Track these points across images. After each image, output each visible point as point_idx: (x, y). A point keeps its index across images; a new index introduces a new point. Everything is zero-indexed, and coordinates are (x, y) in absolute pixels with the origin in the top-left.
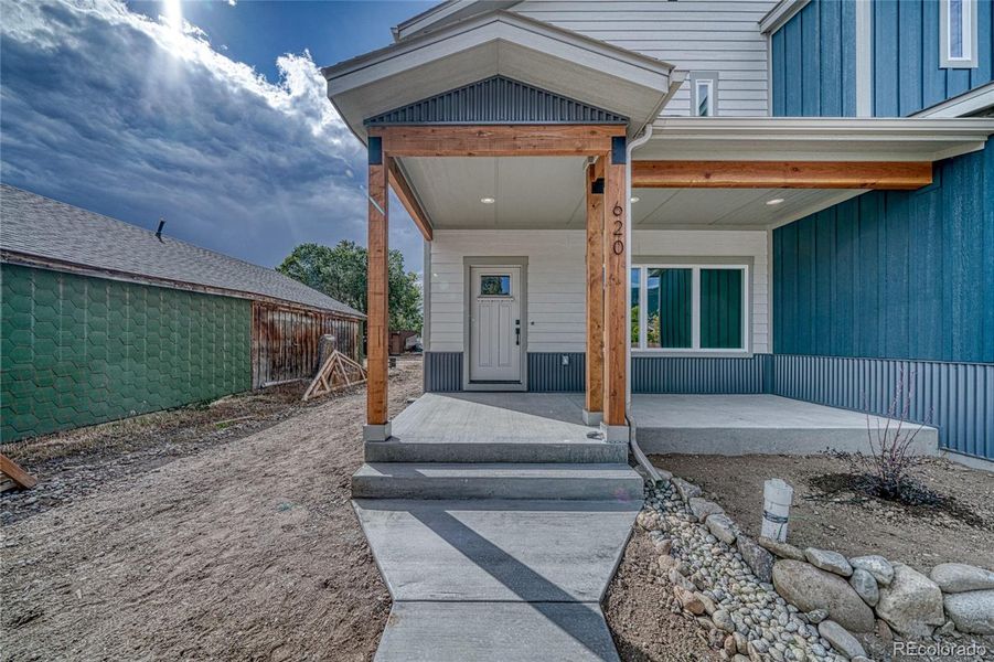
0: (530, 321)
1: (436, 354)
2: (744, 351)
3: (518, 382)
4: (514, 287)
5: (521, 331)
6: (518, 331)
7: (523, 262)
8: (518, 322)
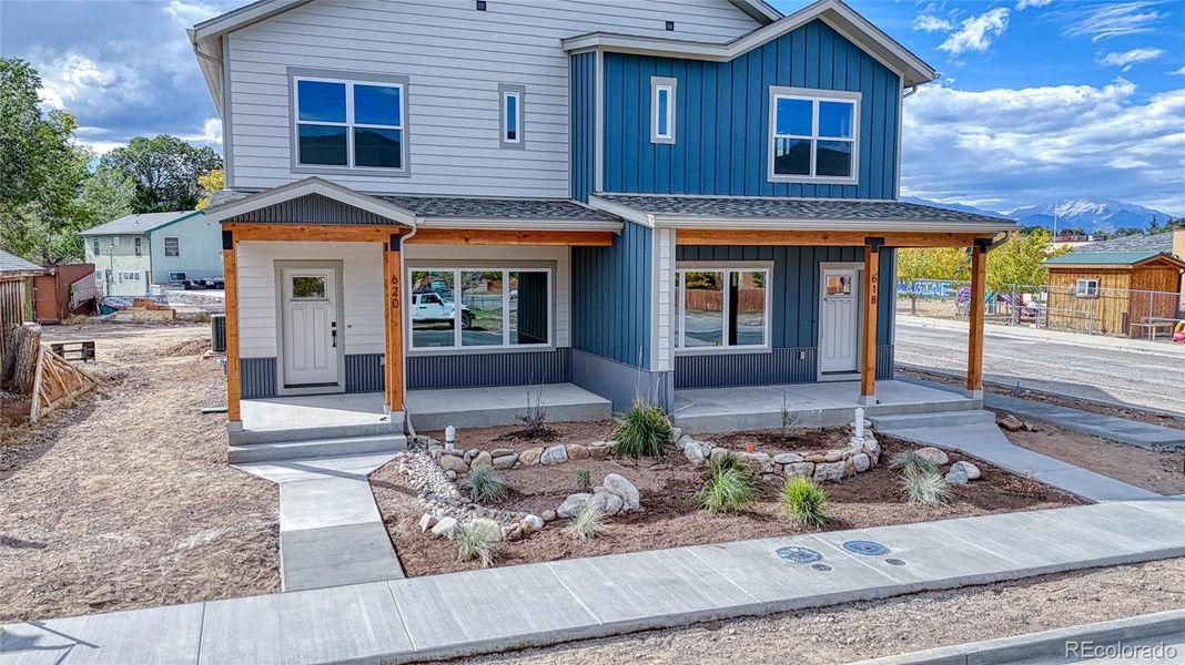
0: (346, 324)
1: (247, 360)
2: (548, 346)
3: (336, 384)
4: (330, 290)
5: (338, 333)
6: (334, 333)
7: (338, 265)
8: (334, 324)
